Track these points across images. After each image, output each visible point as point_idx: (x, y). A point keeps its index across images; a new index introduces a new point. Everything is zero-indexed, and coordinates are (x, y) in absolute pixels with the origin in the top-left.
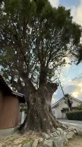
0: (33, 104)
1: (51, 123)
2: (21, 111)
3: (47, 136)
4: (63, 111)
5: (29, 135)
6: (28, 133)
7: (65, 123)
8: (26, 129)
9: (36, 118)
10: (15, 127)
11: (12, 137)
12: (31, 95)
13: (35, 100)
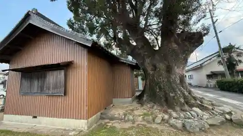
0: (151, 72)
1: (182, 100)
2: (137, 76)
3: (174, 114)
4: (212, 75)
5: (150, 108)
6: (149, 106)
7: (212, 95)
8: (146, 101)
9: (158, 91)
10: (132, 96)
11: (131, 106)
12: (148, 61)
13: (155, 68)
